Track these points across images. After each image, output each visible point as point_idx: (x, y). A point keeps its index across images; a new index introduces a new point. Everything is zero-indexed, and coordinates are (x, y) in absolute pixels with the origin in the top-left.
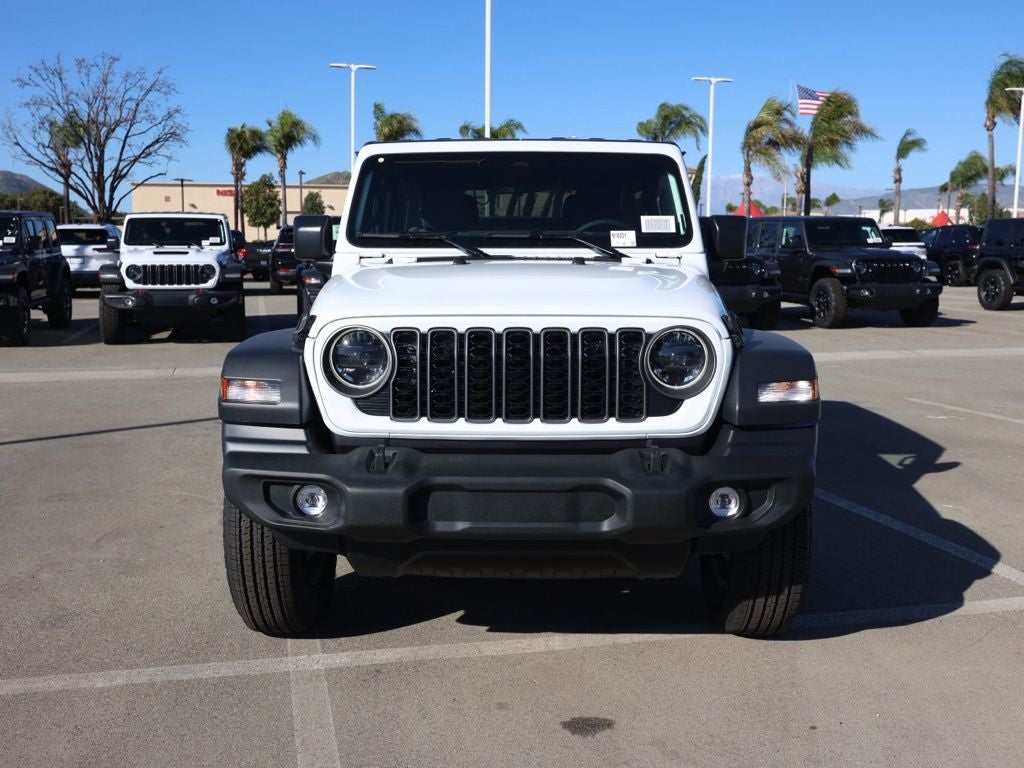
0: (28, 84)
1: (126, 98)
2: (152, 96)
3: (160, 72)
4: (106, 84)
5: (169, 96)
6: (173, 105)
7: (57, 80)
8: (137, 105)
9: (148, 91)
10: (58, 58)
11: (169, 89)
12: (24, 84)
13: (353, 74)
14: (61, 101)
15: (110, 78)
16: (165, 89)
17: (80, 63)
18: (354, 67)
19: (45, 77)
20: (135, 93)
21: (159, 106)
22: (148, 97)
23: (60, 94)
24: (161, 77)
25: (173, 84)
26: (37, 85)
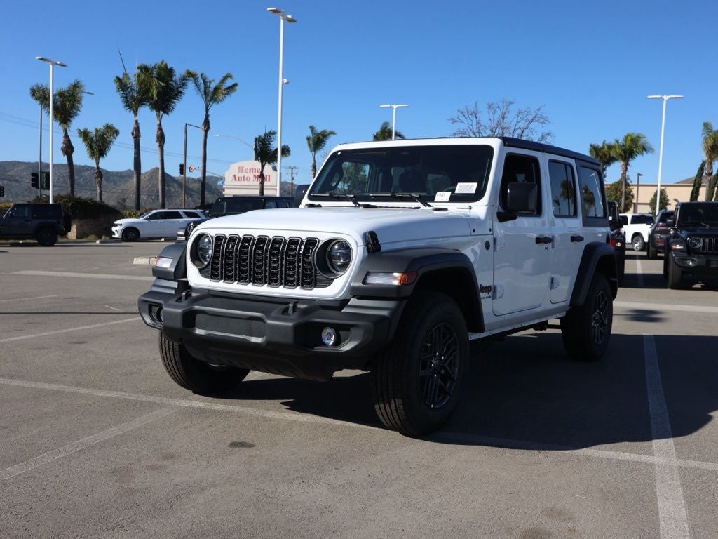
0: (456, 121)
1: (517, 127)
2: (533, 125)
3: (539, 110)
4: (503, 119)
5: (544, 125)
6: (546, 131)
7: (474, 119)
8: (523, 132)
9: (530, 123)
10: (476, 104)
11: (544, 120)
12: (454, 121)
13: (665, 102)
14: (475, 131)
15: (507, 115)
16: (541, 120)
17: (490, 106)
18: (666, 98)
19: (467, 116)
20: (522, 124)
21: (536, 131)
22: (531, 126)
23: (475, 127)
24: (539, 112)
25: (547, 117)
26: (462, 122)
